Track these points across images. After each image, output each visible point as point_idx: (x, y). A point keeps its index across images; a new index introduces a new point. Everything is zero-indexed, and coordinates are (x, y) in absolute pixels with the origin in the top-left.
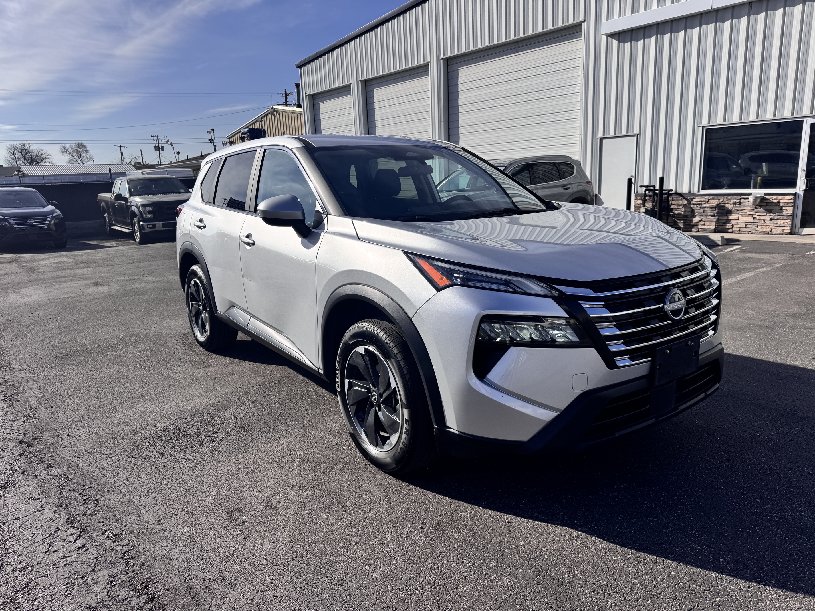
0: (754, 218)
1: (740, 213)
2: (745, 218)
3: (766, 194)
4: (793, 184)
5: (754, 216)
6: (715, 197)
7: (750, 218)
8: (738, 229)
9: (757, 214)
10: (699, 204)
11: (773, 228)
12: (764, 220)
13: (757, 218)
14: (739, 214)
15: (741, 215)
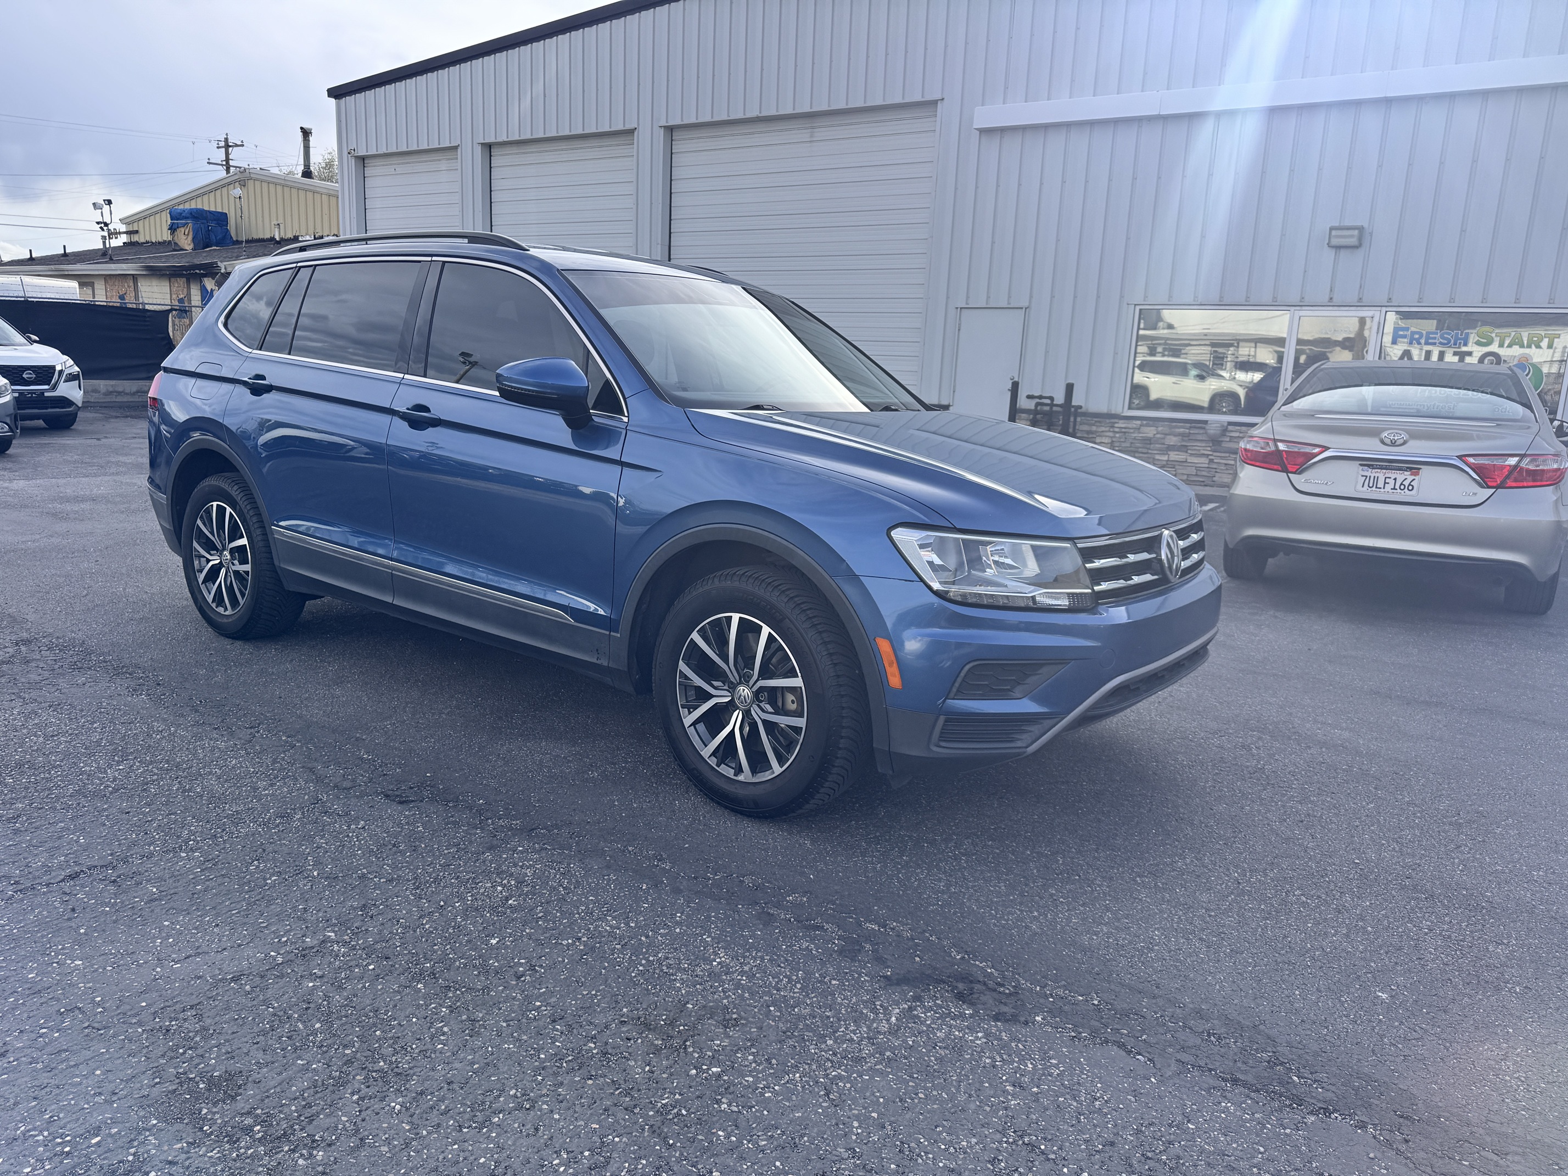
0: (1211, 461)
1: (1189, 451)
2: (1195, 460)
3: (1230, 424)
5: (1211, 457)
6: (1151, 423)
7: (1204, 461)
9: (1215, 454)
10: (1125, 432)
12: (1226, 465)
13: (1215, 461)
15: (1191, 455)
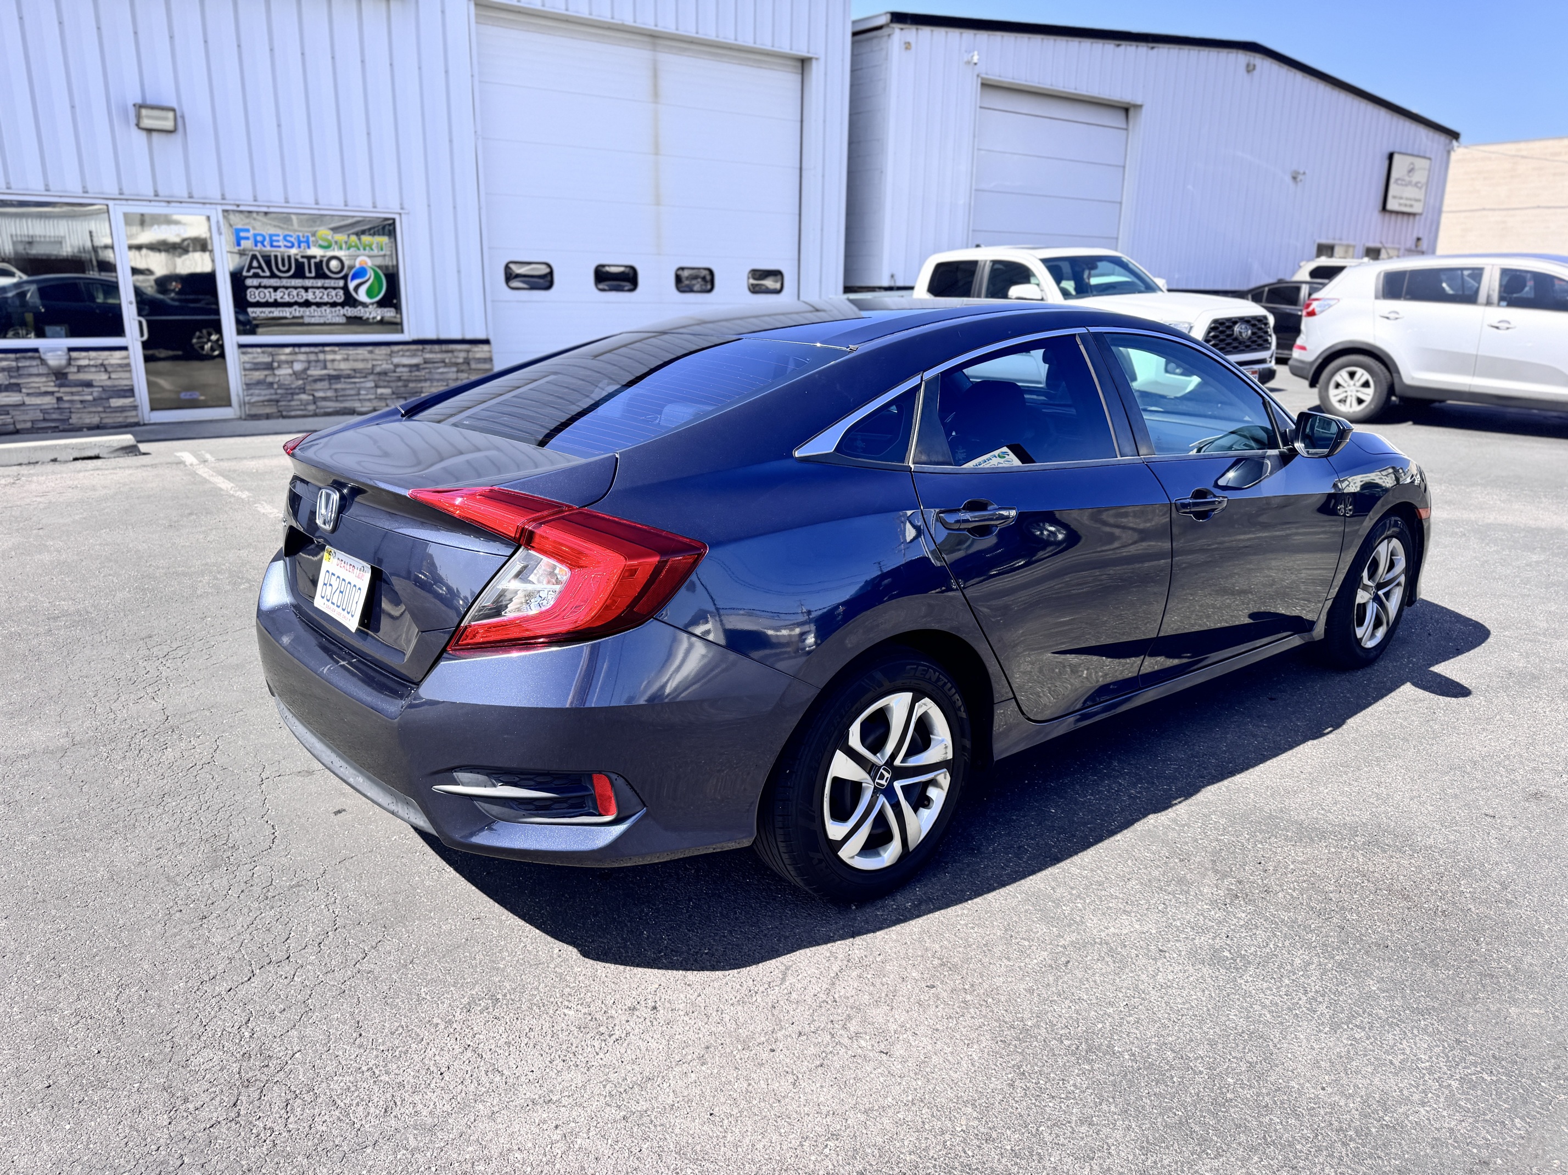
0: (59, 399)
1: (24, 390)
2: (34, 400)
3: (71, 349)
4: (118, 331)
7: (48, 400)
8: (29, 425)
9: (63, 390)
11: (103, 415)
12: (82, 402)
13: (66, 398)
14: (20, 391)
15: (28, 394)
